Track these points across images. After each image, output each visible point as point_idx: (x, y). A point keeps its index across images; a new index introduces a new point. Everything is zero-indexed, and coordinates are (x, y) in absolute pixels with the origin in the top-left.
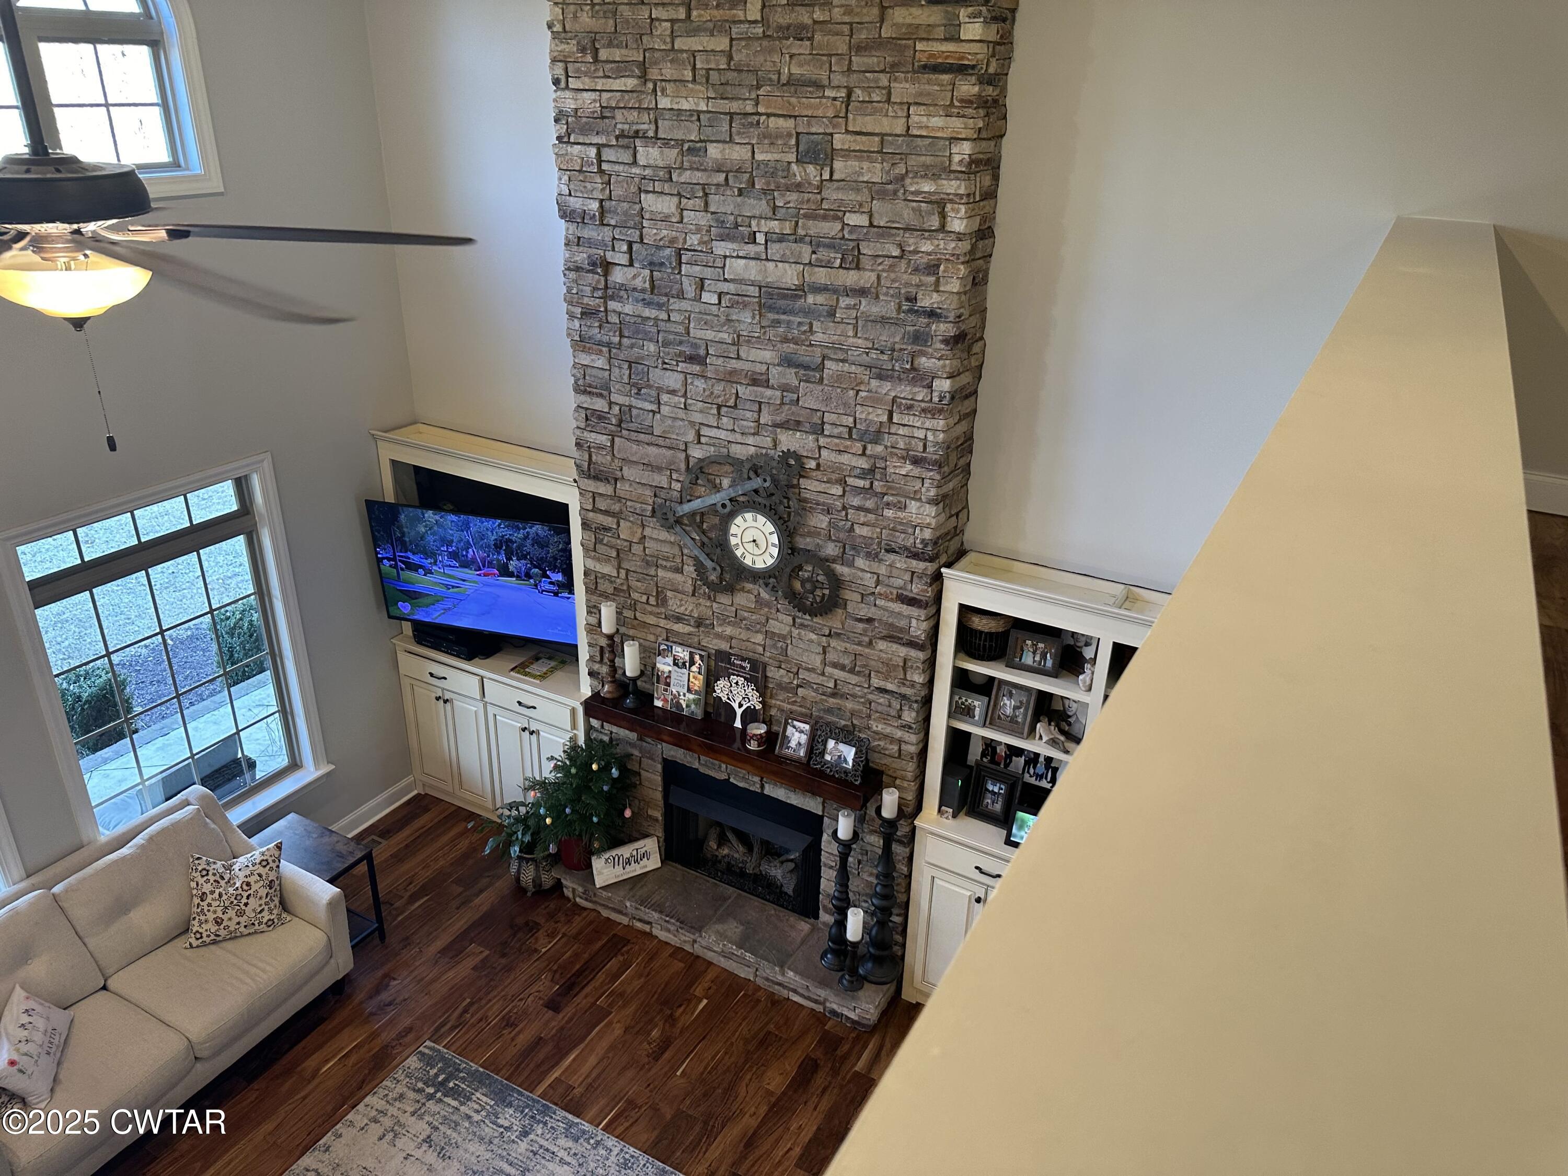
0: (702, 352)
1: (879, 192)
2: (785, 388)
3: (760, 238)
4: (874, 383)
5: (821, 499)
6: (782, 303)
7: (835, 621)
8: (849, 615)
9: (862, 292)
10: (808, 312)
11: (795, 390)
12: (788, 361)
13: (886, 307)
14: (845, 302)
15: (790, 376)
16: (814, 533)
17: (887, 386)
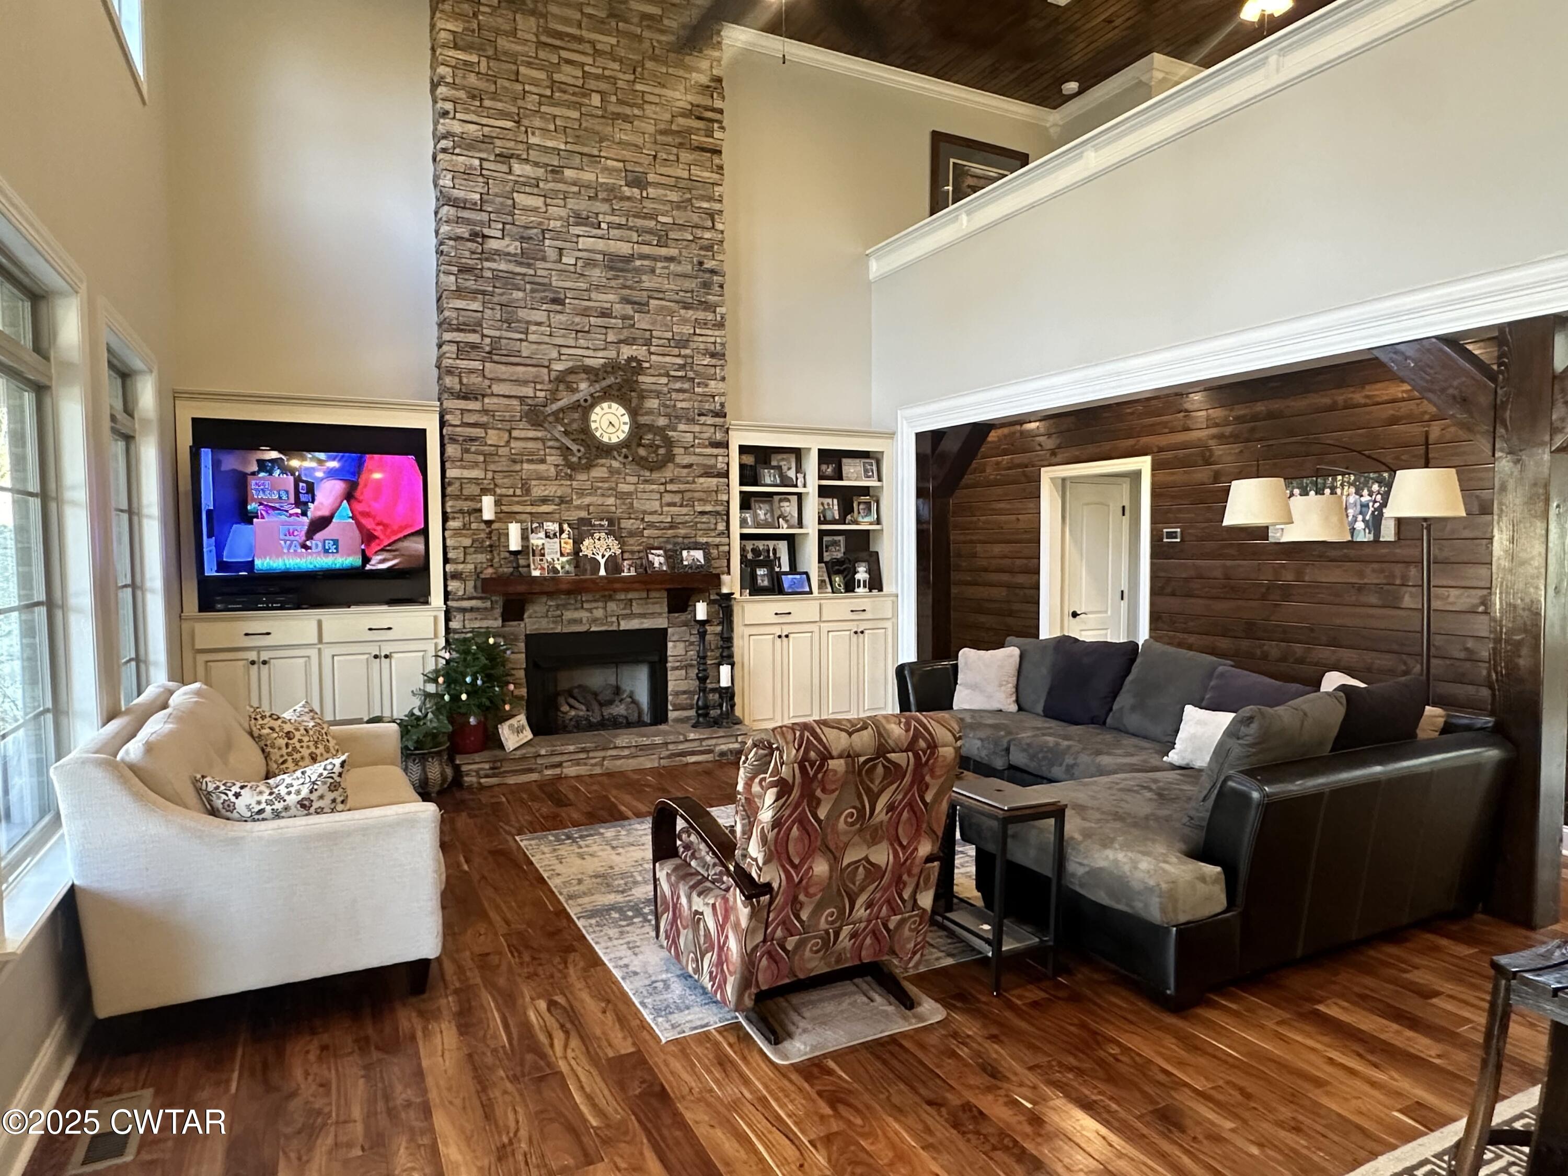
0: (562, 296)
1: (679, 206)
2: (624, 318)
3: (604, 226)
4: (682, 312)
5: (653, 387)
6: (620, 265)
7: (669, 472)
8: (678, 466)
9: (671, 259)
10: (637, 270)
11: (632, 318)
12: (626, 300)
13: (687, 268)
14: (659, 265)
15: (629, 310)
16: (650, 412)
17: (691, 312)
